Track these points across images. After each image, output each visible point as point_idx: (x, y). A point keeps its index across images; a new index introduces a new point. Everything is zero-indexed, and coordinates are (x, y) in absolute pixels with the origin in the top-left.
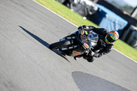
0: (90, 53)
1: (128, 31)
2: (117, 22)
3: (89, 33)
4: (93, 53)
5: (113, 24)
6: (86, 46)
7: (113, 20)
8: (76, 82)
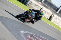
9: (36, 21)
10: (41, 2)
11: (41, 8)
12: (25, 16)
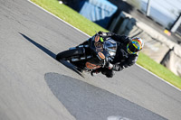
0: (107, 64)
1: (118, 18)
2: (103, 7)
3: (105, 40)
4: (111, 66)
5: (97, 10)
6: (101, 55)
7: (98, 5)
8: (50, 86)
9: (119, 70)
10: (169, 30)
11: (170, 50)
12: (87, 54)
